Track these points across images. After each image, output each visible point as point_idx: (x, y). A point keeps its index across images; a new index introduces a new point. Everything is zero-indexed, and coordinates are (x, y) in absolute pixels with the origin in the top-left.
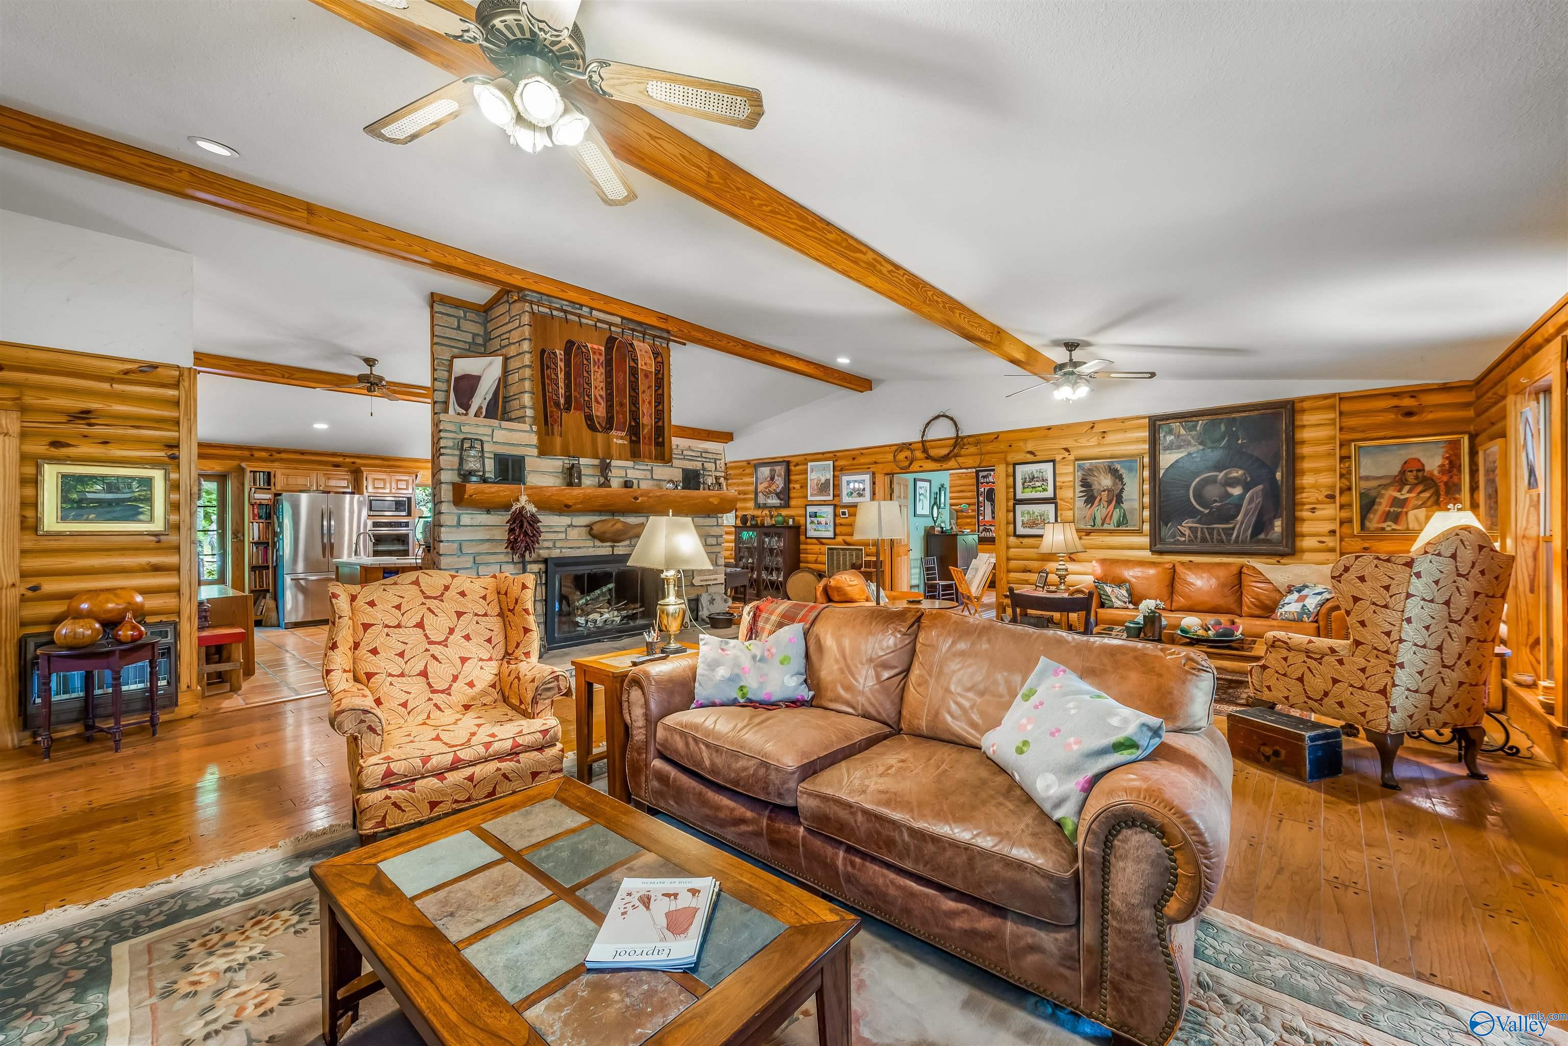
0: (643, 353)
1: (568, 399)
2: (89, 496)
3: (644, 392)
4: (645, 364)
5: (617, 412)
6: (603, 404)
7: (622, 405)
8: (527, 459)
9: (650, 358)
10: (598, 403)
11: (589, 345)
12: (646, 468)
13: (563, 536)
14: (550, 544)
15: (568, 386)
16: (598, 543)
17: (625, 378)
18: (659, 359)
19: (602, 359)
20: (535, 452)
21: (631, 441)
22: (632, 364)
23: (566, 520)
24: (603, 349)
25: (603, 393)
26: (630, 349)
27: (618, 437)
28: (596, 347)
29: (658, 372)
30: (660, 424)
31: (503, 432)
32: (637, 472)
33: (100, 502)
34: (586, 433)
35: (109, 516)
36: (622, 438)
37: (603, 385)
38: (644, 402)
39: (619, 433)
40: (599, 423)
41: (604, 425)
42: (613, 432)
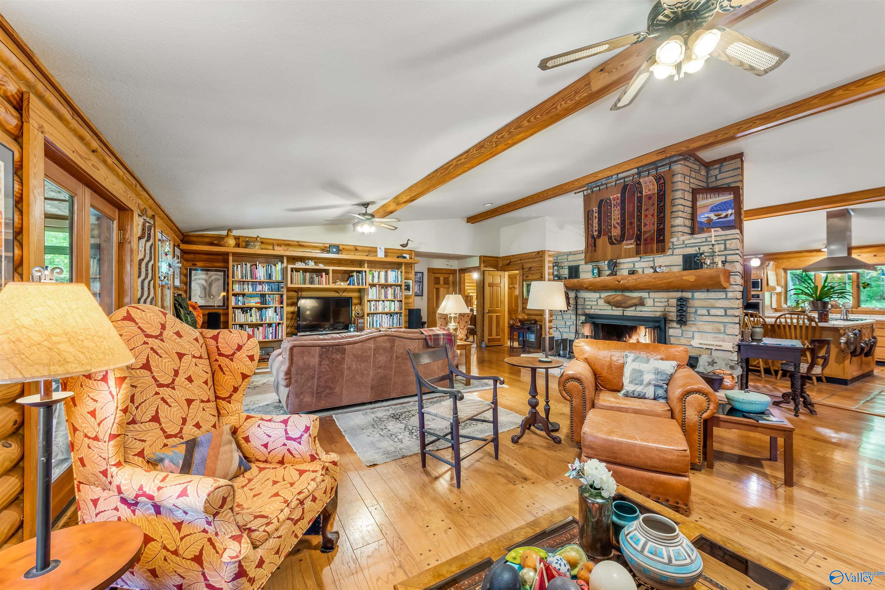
0: (648, 183)
1: (600, 232)
3: (647, 210)
4: (649, 190)
5: (628, 229)
6: (619, 228)
7: (631, 223)
8: (580, 266)
9: (653, 185)
10: (615, 227)
11: (611, 197)
12: (649, 259)
13: (596, 303)
14: (589, 307)
15: (600, 225)
17: (634, 207)
18: (662, 181)
19: (619, 201)
20: (583, 262)
21: (637, 245)
22: (639, 195)
23: (597, 295)
24: (619, 195)
25: (619, 221)
26: (638, 186)
27: (627, 245)
28: (615, 196)
29: (659, 190)
30: (662, 227)
31: (572, 256)
32: (642, 263)
34: (609, 246)
36: (631, 244)
37: (619, 216)
38: (646, 216)
39: (629, 242)
40: (615, 239)
41: (619, 239)
42: (625, 242)
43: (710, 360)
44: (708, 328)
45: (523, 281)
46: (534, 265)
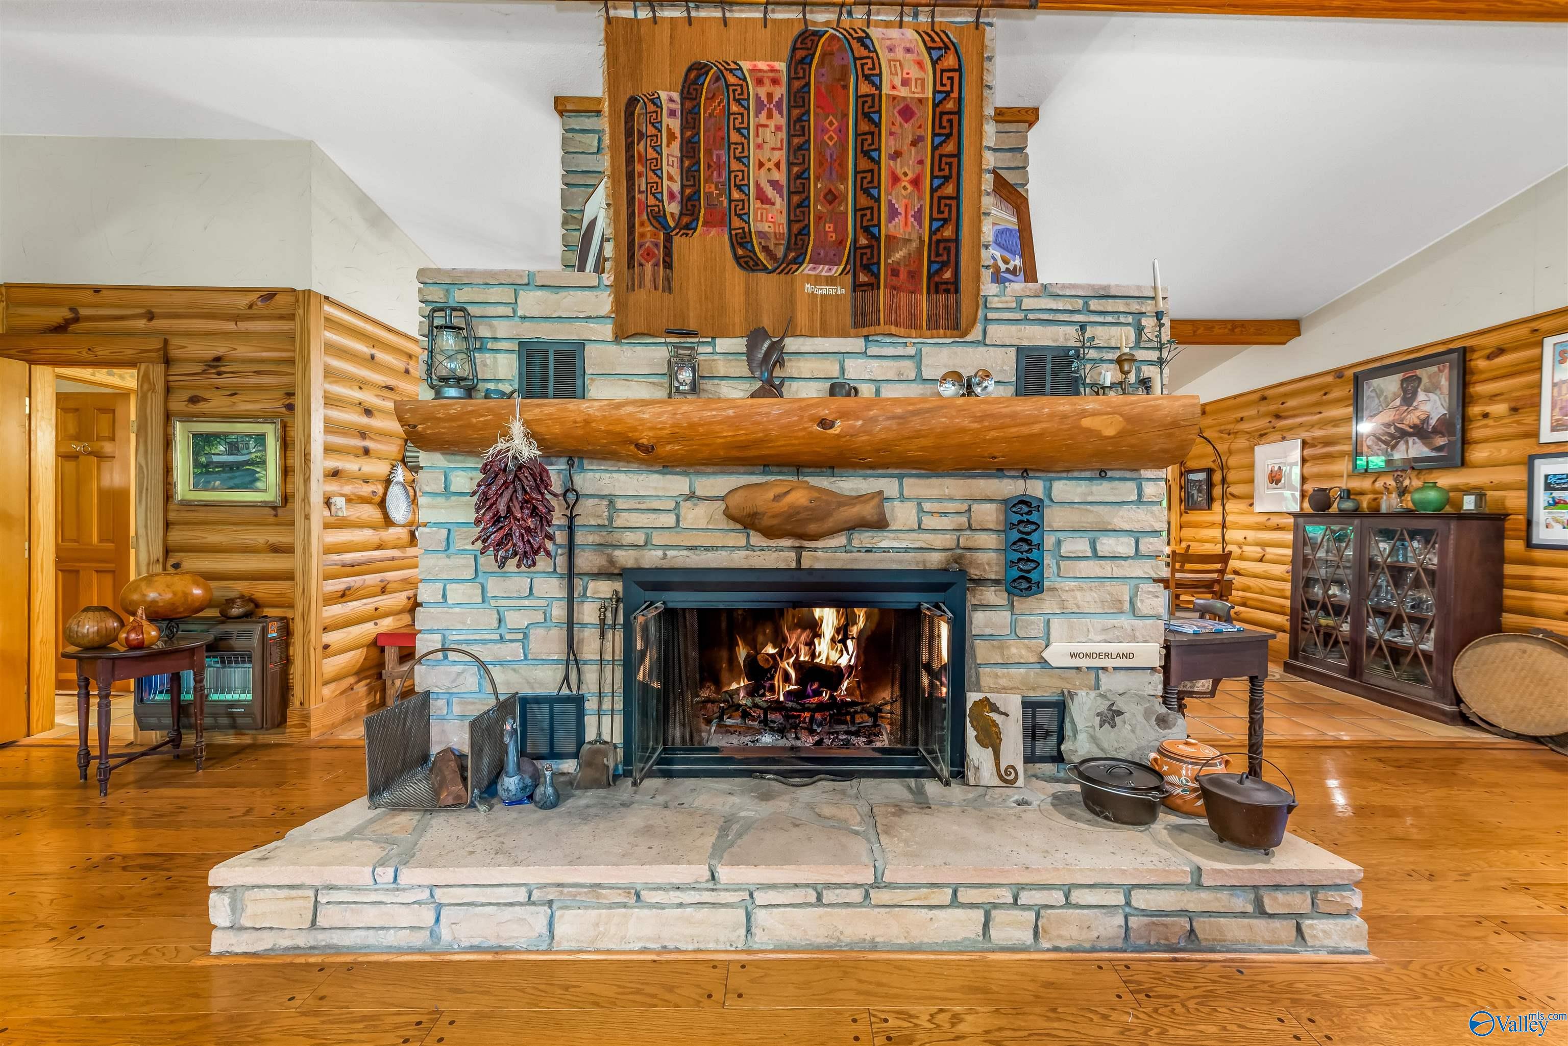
0: (900, 54)
1: (690, 204)
2: (215, 459)
3: (896, 155)
4: (905, 82)
5: (819, 218)
6: (780, 203)
7: (832, 197)
8: (588, 347)
9: (920, 64)
10: (763, 198)
11: (746, 65)
12: (900, 351)
13: (670, 520)
14: (639, 538)
15: (690, 175)
16: (757, 539)
17: (842, 131)
18: (950, 61)
19: (780, 92)
20: (606, 330)
21: (856, 286)
22: (865, 88)
23: (678, 484)
24: (782, 66)
25: (781, 176)
26: (860, 51)
27: (817, 280)
28: (762, 65)
29: (942, 95)
30: (948, 233)
31: (539, 293)
32: (875, 363)
33: (222, 465)
34: (735, 277)
35: (231, 483)
36: (830, 281)
37: (780, 155)
38: (895, 179)
39: (823, 270)
40: (765, 249)
41: (780, 252)
42: (807, 269)
43: (1103, 706)
44: (1088, 599)
45: (168, 417)
46: (243, 351)
